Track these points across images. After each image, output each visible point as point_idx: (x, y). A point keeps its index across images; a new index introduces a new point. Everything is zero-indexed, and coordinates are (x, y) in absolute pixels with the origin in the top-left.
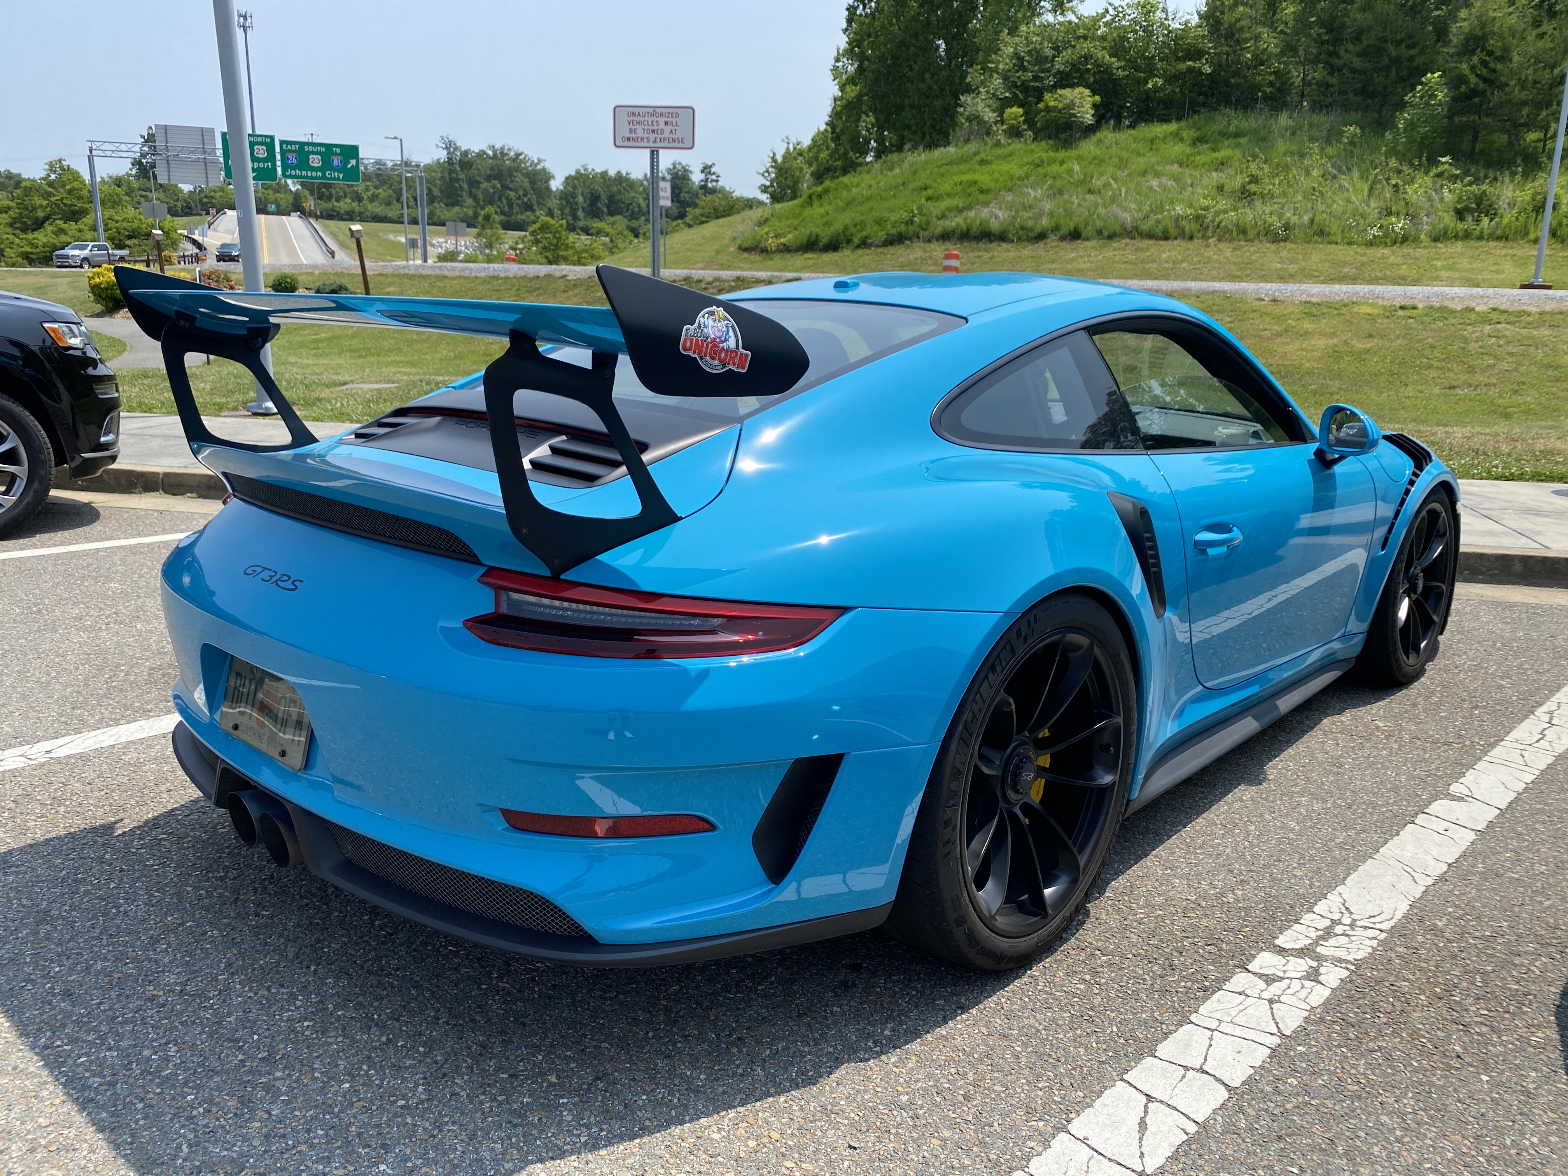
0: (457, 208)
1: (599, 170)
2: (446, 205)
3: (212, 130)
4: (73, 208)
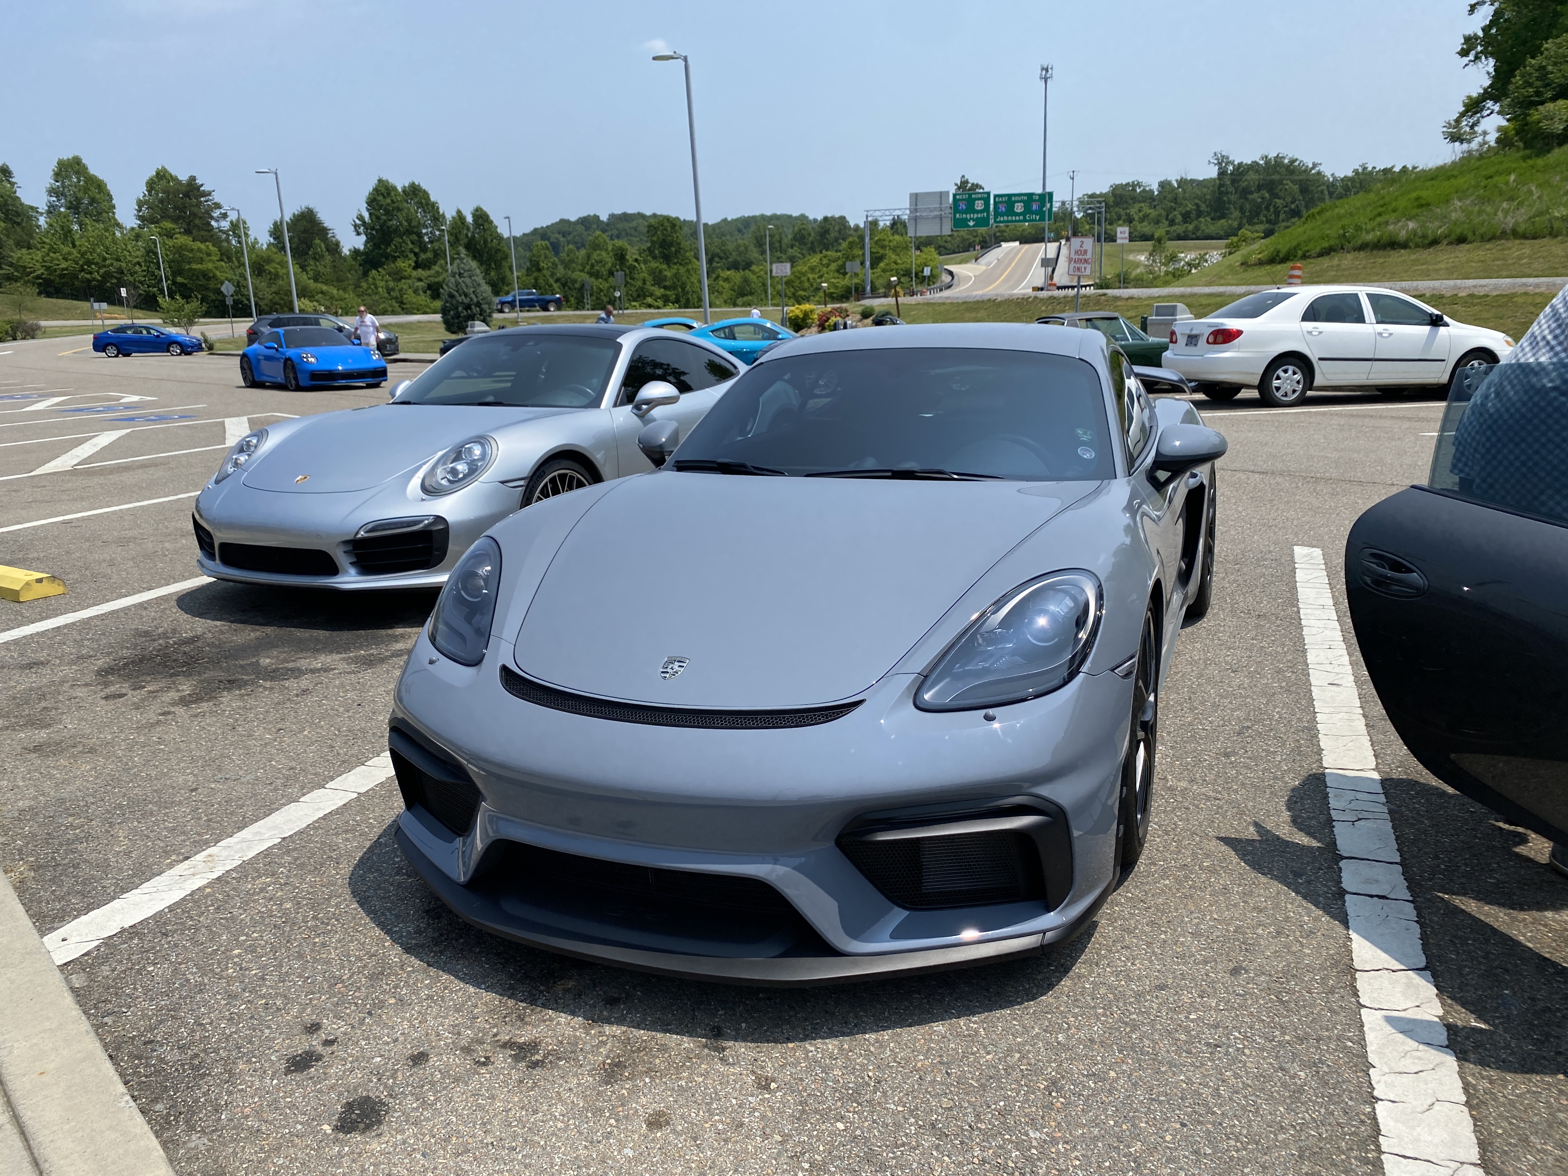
0: (1223, 221)
1: (1380, 167)
2: (1213, 219)
3: (948, 193)
4: (877, 255)
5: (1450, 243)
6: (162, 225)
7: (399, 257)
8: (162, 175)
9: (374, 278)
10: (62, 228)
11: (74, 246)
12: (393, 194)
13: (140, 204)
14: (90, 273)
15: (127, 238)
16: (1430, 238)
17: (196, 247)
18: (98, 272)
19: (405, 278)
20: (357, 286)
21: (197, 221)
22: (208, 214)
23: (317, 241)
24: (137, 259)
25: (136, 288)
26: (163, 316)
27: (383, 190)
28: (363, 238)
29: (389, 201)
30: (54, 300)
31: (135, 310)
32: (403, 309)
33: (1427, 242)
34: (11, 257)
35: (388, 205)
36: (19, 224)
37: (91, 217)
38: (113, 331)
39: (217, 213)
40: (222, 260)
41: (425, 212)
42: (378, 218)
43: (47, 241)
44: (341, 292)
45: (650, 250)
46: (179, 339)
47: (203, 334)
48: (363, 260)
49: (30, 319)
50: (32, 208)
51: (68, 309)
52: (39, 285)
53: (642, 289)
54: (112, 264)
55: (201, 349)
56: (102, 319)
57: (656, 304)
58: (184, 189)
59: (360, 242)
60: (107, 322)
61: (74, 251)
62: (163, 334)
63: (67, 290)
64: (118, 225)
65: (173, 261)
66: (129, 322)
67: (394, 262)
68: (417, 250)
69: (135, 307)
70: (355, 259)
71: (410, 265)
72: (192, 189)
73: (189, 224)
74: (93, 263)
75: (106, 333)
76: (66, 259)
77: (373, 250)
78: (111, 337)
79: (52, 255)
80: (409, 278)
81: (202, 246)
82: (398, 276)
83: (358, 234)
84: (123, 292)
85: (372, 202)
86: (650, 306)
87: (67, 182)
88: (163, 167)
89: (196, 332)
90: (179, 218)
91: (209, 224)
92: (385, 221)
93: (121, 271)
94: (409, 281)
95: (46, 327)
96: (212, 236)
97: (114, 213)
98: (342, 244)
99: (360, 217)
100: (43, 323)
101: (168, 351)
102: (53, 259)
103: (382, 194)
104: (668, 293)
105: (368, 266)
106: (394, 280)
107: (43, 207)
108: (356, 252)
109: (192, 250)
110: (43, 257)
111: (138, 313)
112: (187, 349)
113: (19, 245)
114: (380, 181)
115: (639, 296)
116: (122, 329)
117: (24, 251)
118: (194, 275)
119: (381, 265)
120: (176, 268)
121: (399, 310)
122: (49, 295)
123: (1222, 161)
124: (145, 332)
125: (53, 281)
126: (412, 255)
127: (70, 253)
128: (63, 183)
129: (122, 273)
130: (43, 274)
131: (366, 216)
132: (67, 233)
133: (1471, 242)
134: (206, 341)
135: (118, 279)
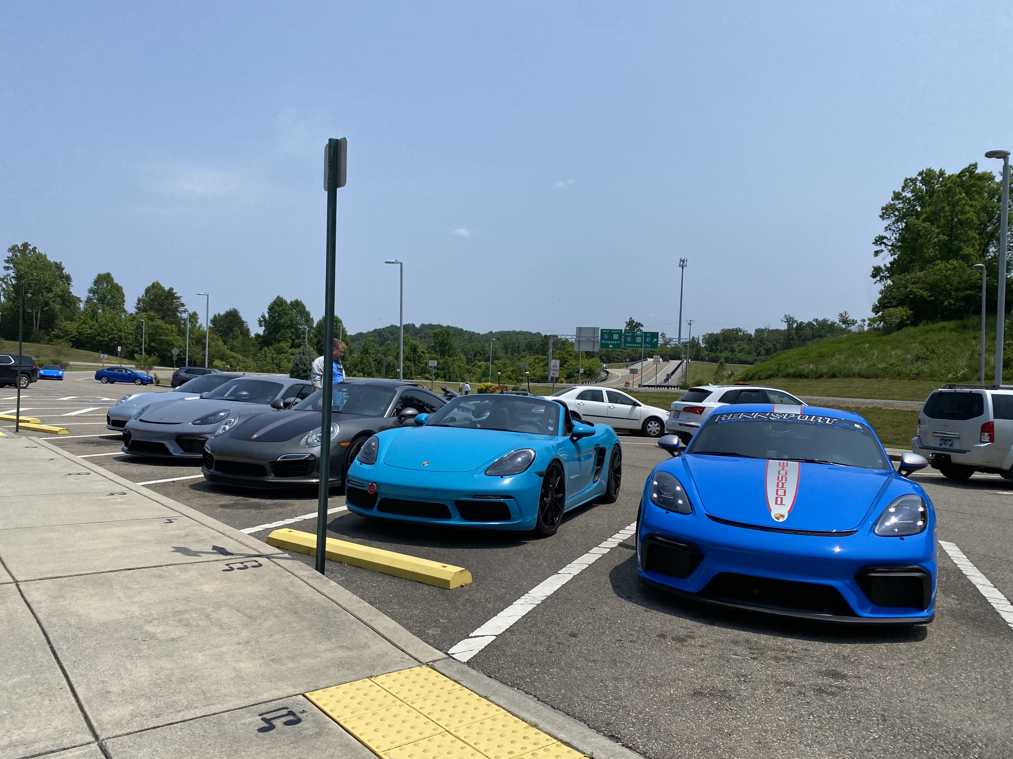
5: (828, 377)
6: (148, 313)
7: (282, 341)
8: (156, 286)
9: (265, 352)
10: (92, 311)
11: (97, 321)
12: (284, 305)
13: (139, 301)
14: (103, 337)
15: (127, 319)
16: (819, 374)
17: (165, 327)
18: (108, 337)
19: (284, 353)
20: (255, 355)
21: (170, 313)
22: (176, 310)
23: (236, 328)
24: (131, 332)
25: (127, 347)
26: (137, 364)
27: (279, 303)
28: (263, 328)
29: (281, 309)
30: (80, 350)
31: (124, 359)
32: (280, 370)
33: (817, 376)
34: (61, 325)
35: (280, 311)
36: (69, 307)
37: (110, 306)
38: (108, 370)
39: (182, 309)
40: (179, 335)
41: (302, 317)
42: (274, 318)
43: (83, 318)
44: (245, 358)
45: (434, 348)
46: (142, 376)
47: (155, 375)
48: (262, 341)
49: (64, 360)
50: (78, 298)
51: (87, 356)
52: (73, 341)
53: (424, 368)
54: (117, 333)
55: (152, 383)
56: (103, 363)
57: (431, 377)
58: (165, 294)
59: (261, 331)
60: (105, 365)
61: (97, 324)
62: (133, 373)
63: (88, 345)
64: (125, 311)
65: (151, 334)
66: (119, 365)
67: (279, 343)
68: (293, 338)
69: (125, 357)
70: (256, 340)
71: (288, 346)
72: (170, 295)
73: (164, 314)
74: (106, 332)
75: (103, 370)
76: (91, 328)
77: (267, 336)
78: (106, 373)
79: (84, 325)
80: (286, 352)
81: (169, 327)
82: (280, 351)
83: (261, 326)
84: (119, 349)
85: (271, 309)
86: (427, 379)
87: (101, 286)
88: (157, 282)
89: (152, 374)
90: (160, 310)
91: (175, 314)
92: (277, 320)
93: (120, 337)
94: (286, 355)
95: (73, 365)
96: (176, 321)
97: (123, 305)
98: (251, 330)
99: (263, 317)
100: (71, 363)
101: (134, 382)
102: (84, 328)
103: (278, 305)
104: (440, 372)
105: (264, 344)
106: (277, 353)
107: (84, 298)
108: (258, 336)
109: (162, 329)
110: (79, 326)
111: (125, 361)
112: (145, 382)
113: (67, 318)
114: (278, 297)
115: (422, 372)
116: (113, 369)
117: (69, 322)
118: (161, 342)
119: (271, 344)
120: (152, 338)
121: (277, 370)
122: (78, 347)
123: (790, 321)
124: (124, 371)
125: (82, 340)
126: (290, 340)
127: (93, 325)
128: (98, 286)
129: (122, 338)
130: (76, 335)
131: (267, 316)
132: (94, 315)
133: (838, 378)
134: (156, 378)
135: (118, 342)
